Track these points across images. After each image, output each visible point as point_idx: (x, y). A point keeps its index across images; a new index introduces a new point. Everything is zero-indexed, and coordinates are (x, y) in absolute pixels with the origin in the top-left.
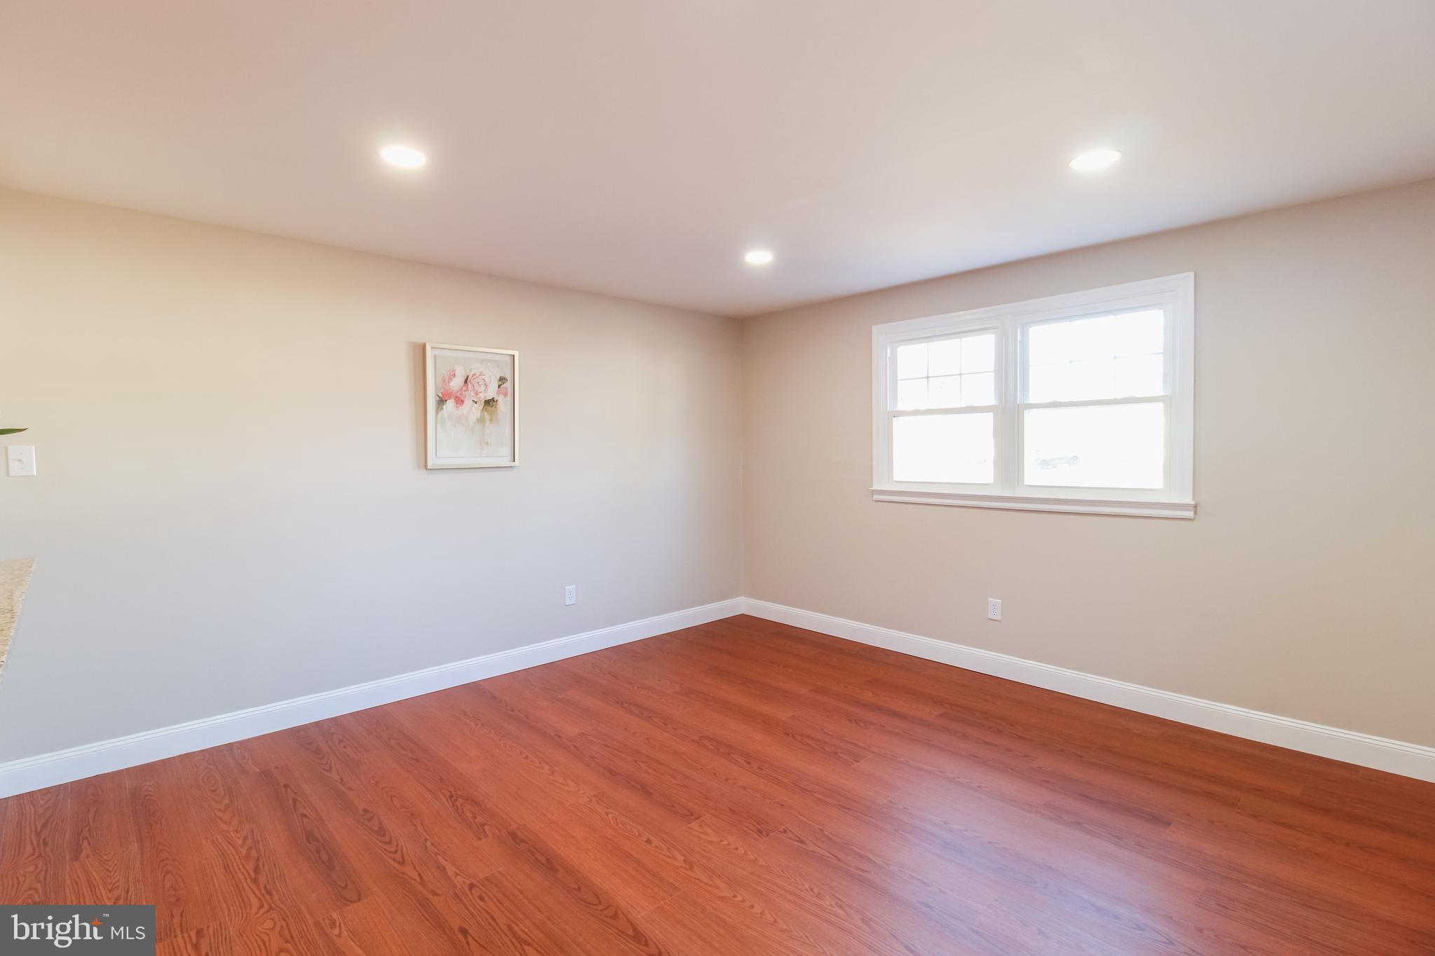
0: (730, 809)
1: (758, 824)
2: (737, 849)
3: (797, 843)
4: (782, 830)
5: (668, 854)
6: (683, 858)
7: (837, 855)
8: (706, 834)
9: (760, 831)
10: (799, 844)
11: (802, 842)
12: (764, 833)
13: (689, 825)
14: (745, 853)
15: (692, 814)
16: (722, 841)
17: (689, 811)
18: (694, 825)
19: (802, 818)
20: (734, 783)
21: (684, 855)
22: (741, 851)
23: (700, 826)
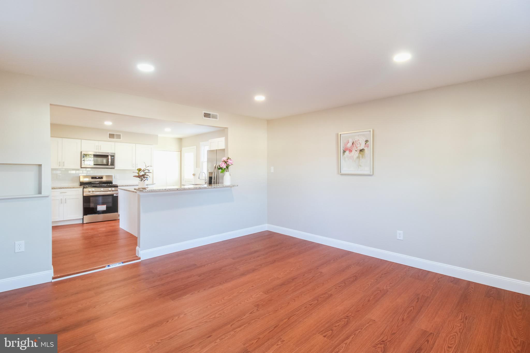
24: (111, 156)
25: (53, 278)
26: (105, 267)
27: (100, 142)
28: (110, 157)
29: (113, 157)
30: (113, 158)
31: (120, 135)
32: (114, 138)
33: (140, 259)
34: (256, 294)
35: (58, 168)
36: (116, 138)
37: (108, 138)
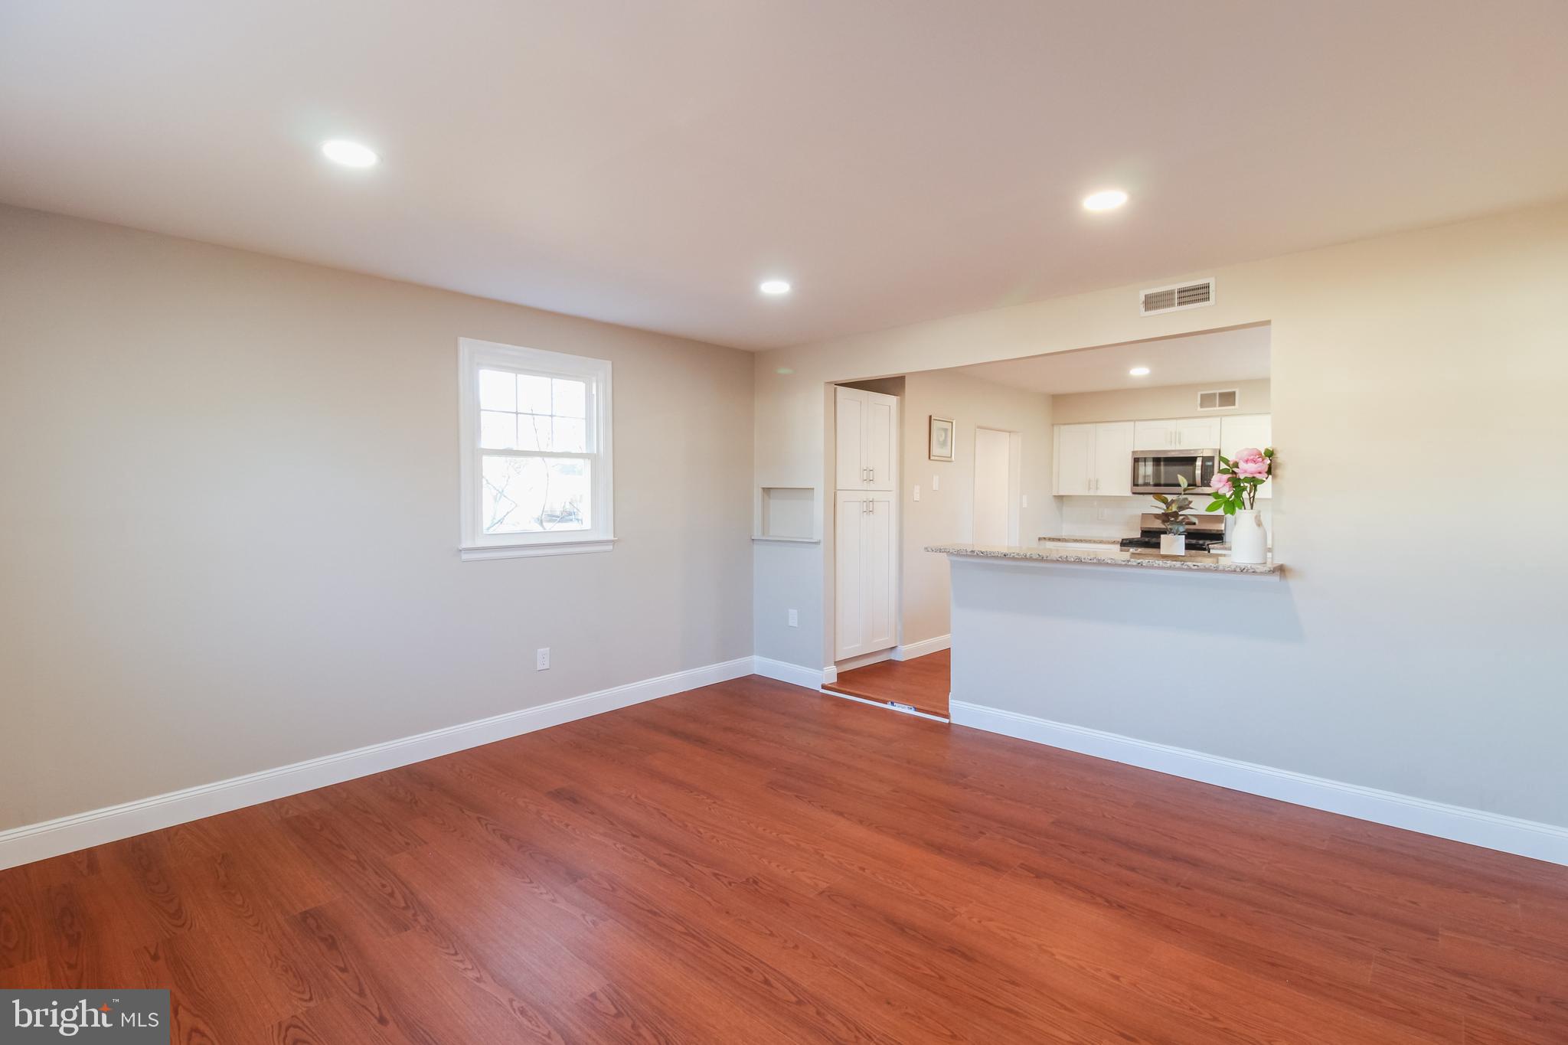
0: (788, 905)
1: (756, 890)
2: (778, 866)
3: (720, 873)
4: (733, 885)
5: (840, 860)
6: (825, 857)
7: (687, 866)
8: (810, 878)
9: (755, 882)
10: (717, 872)
11: (715, 875)
12: (751, 880)
13: (828, 885)
14: (770, 862)
15: (829, 896)
16: (793, 872)
17: (833, 900)
18: (823, 885)
19: (709, 899)
20: (786, 941)
21: (826, 859)
22: (774, 865)
23: (817, 885)
24: (1205, 459)
25: (824, 687)
26: (885, 702)
27: (1179, 421)
28: (1199, 463)
29: (1209, 461)
30: (1210, 463)
31: (1234, 393)
32: (1215, 406)
33: (947, 716)
34: (811, 875)
35: (1087, 493)
36: (1220, 406)
37: (1199, 407)
